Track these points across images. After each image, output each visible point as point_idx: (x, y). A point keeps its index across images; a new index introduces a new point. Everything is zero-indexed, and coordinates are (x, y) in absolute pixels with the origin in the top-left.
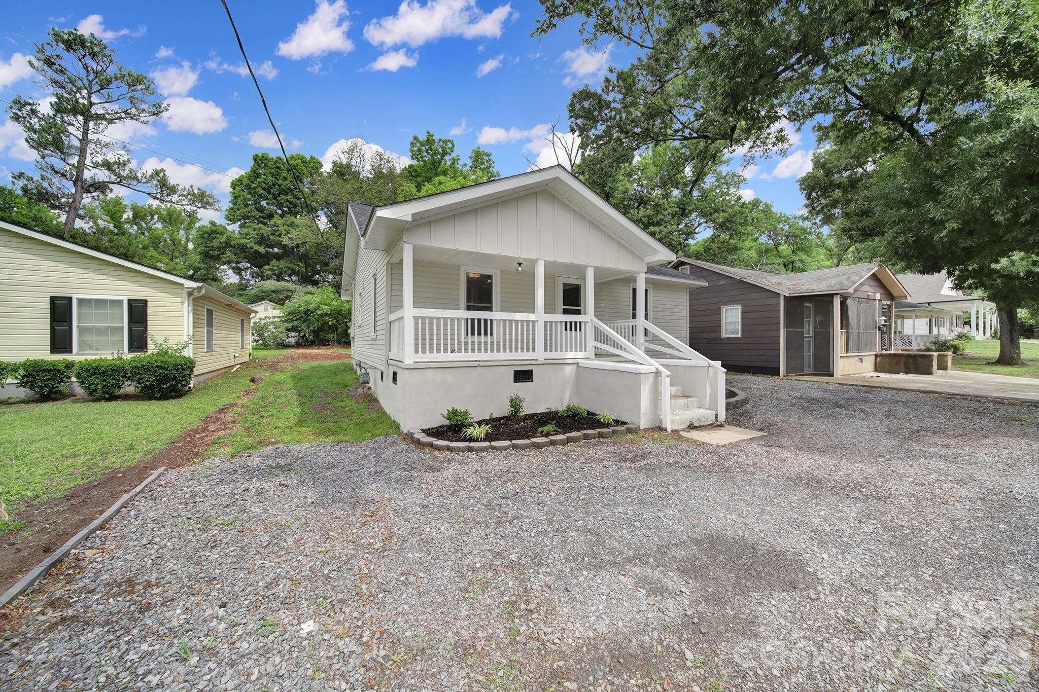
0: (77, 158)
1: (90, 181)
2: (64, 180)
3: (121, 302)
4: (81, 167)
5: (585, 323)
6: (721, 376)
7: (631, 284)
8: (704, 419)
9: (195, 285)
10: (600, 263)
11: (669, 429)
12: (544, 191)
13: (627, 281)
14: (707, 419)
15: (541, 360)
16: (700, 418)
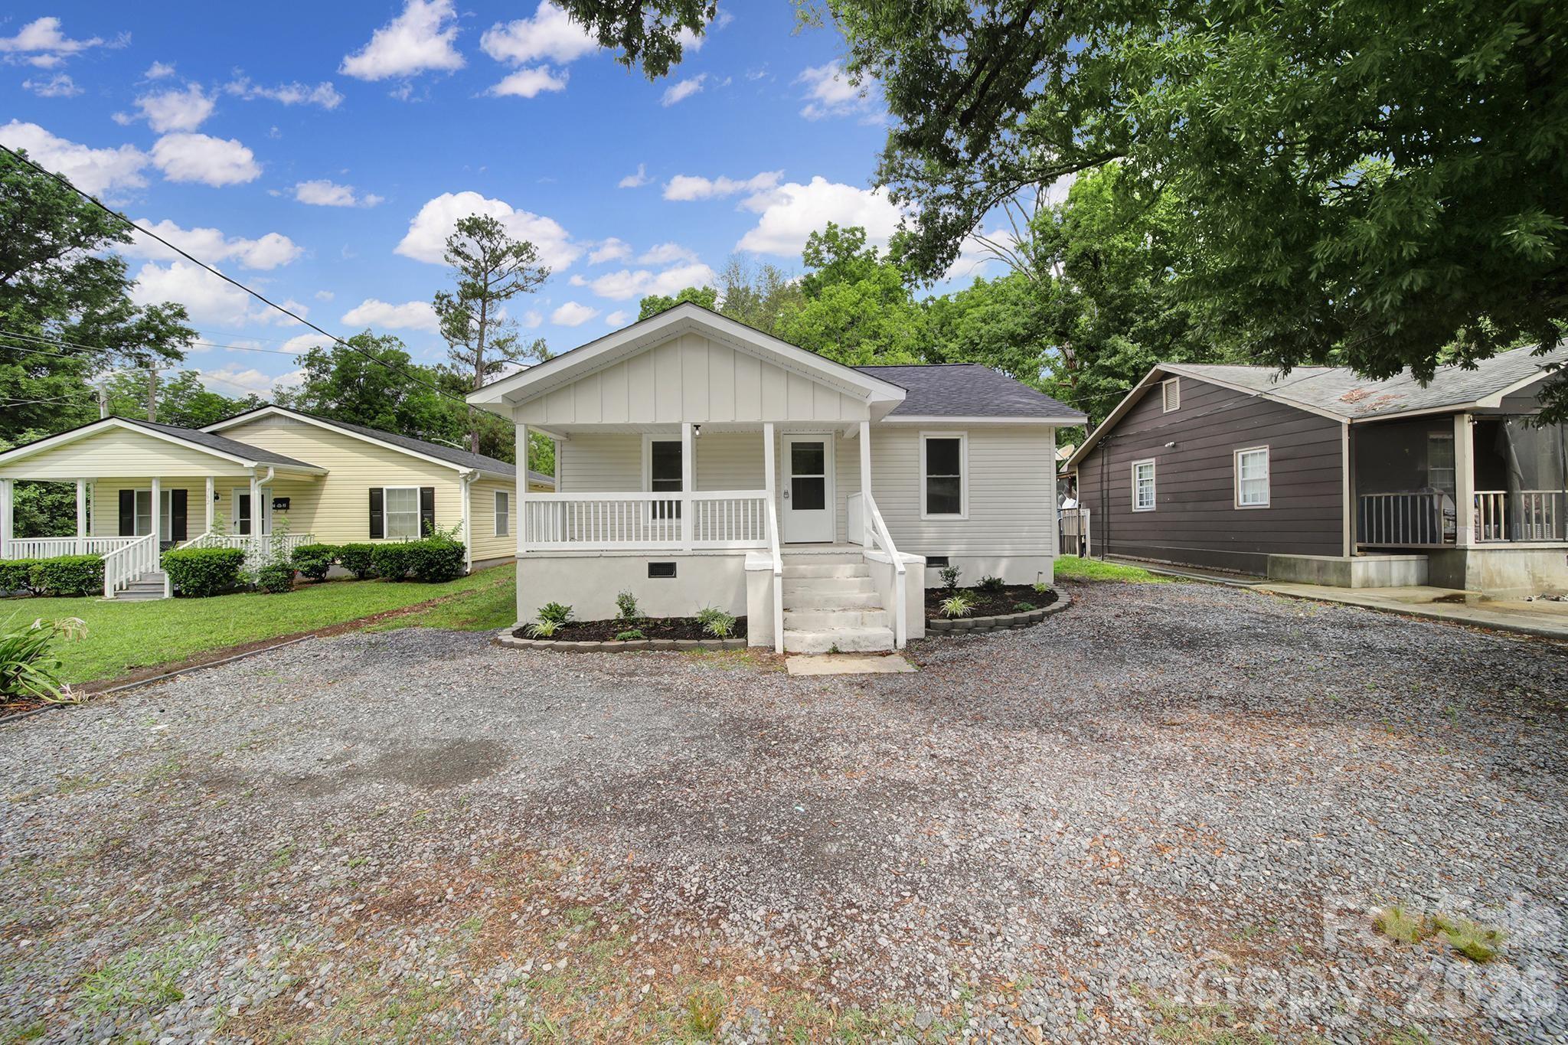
0: (477, 341)
1: (488, 363)
2: (468, 366)
3: (416, 490)
4: (480, 350)
5: (762, 501)
6: (898, 577)
7: (922, 433)
8: (866, 643)
9: (467, 470)
10: (781, 417)
11: (779, 650)
12: (690, 334)
13: (914, 429)
14: (874, 643)
15: (688, 550)
16: (857, 640)
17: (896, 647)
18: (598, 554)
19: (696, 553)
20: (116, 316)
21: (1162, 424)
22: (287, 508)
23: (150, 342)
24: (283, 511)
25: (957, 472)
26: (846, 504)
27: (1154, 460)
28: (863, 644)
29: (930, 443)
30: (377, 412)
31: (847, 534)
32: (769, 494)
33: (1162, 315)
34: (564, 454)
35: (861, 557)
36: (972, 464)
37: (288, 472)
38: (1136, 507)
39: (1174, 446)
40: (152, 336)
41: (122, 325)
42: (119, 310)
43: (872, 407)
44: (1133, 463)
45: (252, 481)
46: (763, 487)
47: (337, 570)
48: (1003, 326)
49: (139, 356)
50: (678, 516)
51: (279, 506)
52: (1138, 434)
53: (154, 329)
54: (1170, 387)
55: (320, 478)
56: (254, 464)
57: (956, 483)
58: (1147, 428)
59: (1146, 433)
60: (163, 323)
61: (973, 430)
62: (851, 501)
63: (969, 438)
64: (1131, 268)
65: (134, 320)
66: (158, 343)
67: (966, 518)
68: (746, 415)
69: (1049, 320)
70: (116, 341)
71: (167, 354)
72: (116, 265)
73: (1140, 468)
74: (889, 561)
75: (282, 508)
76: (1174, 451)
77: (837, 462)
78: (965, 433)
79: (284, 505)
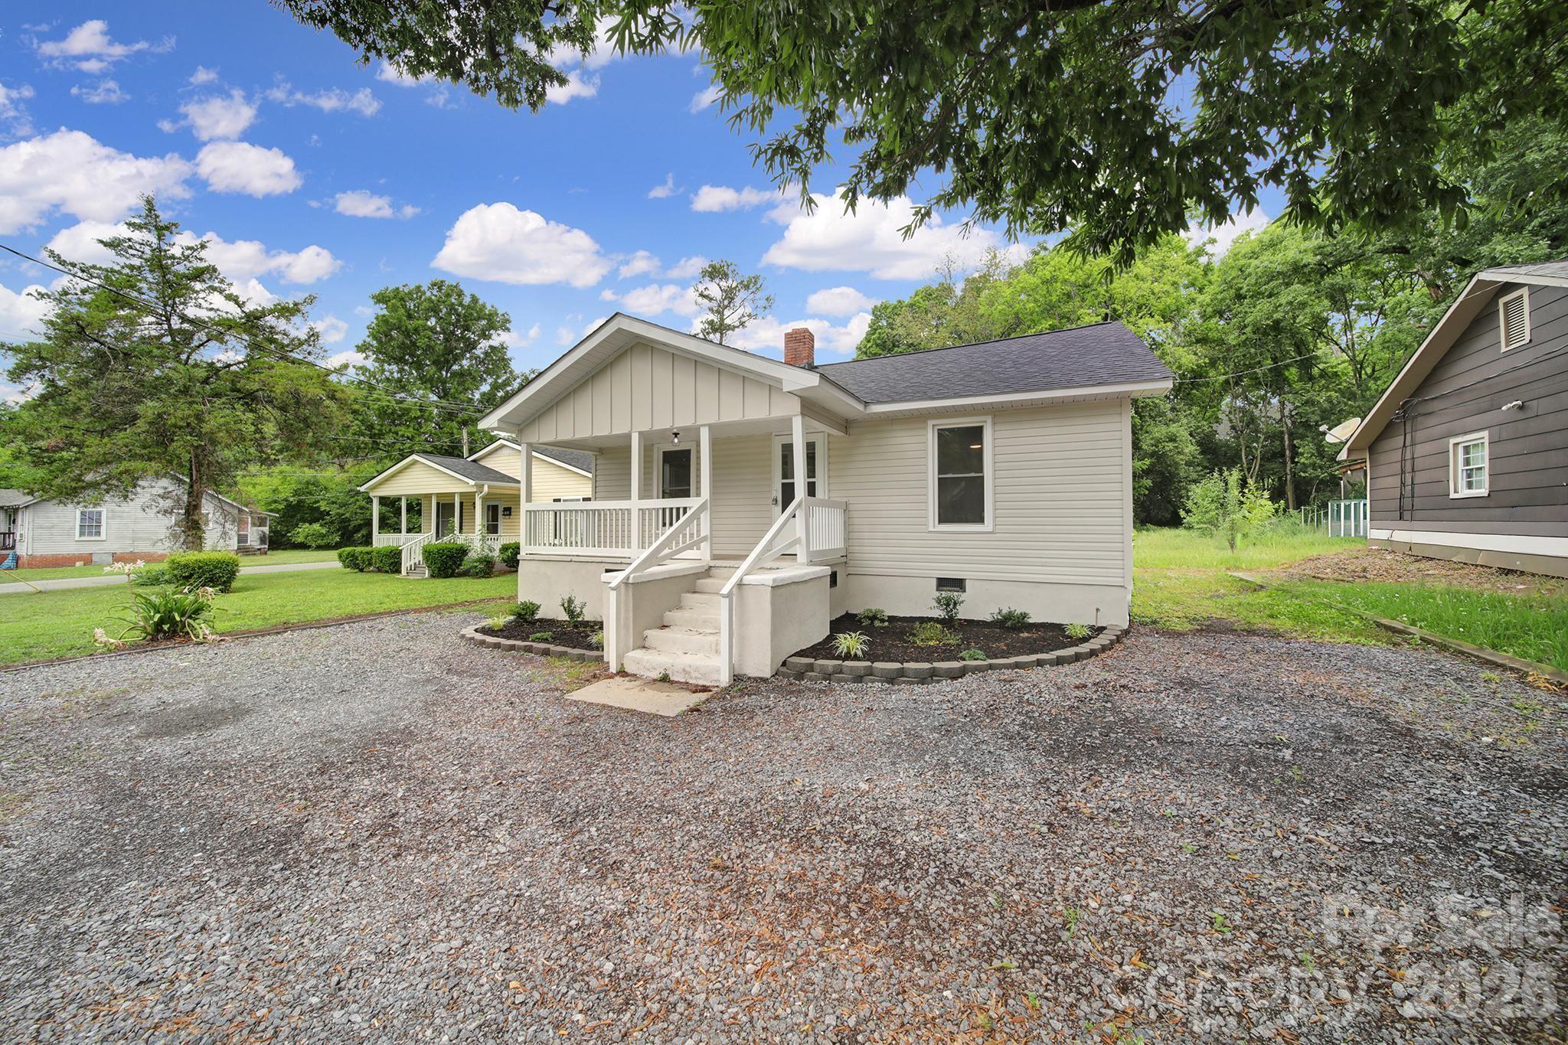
8: (697, 674)
11: (613, 669)
13: (919, 419)
14: (704, 675)
16: (688, 669)
22: (510, 514)
24: (508, 517)
25: (981, 469)
27: (1485, 434)
28: (693, 674)
36: (998, 458)
39: (1518, 409)
44: (1453, 441)
45: (476, 495)
51: (506, 513)
52: (1458, 392)
54: (1511, 308)
56: (473, 482)
57: (980, 484)
59: (1471, 389)
61: (1000, 413)
63: (995, 424)
67: (991, 528)
75: (507, 515)
76: (1519, 416)
77: (830, 464)
78: (988, 418)
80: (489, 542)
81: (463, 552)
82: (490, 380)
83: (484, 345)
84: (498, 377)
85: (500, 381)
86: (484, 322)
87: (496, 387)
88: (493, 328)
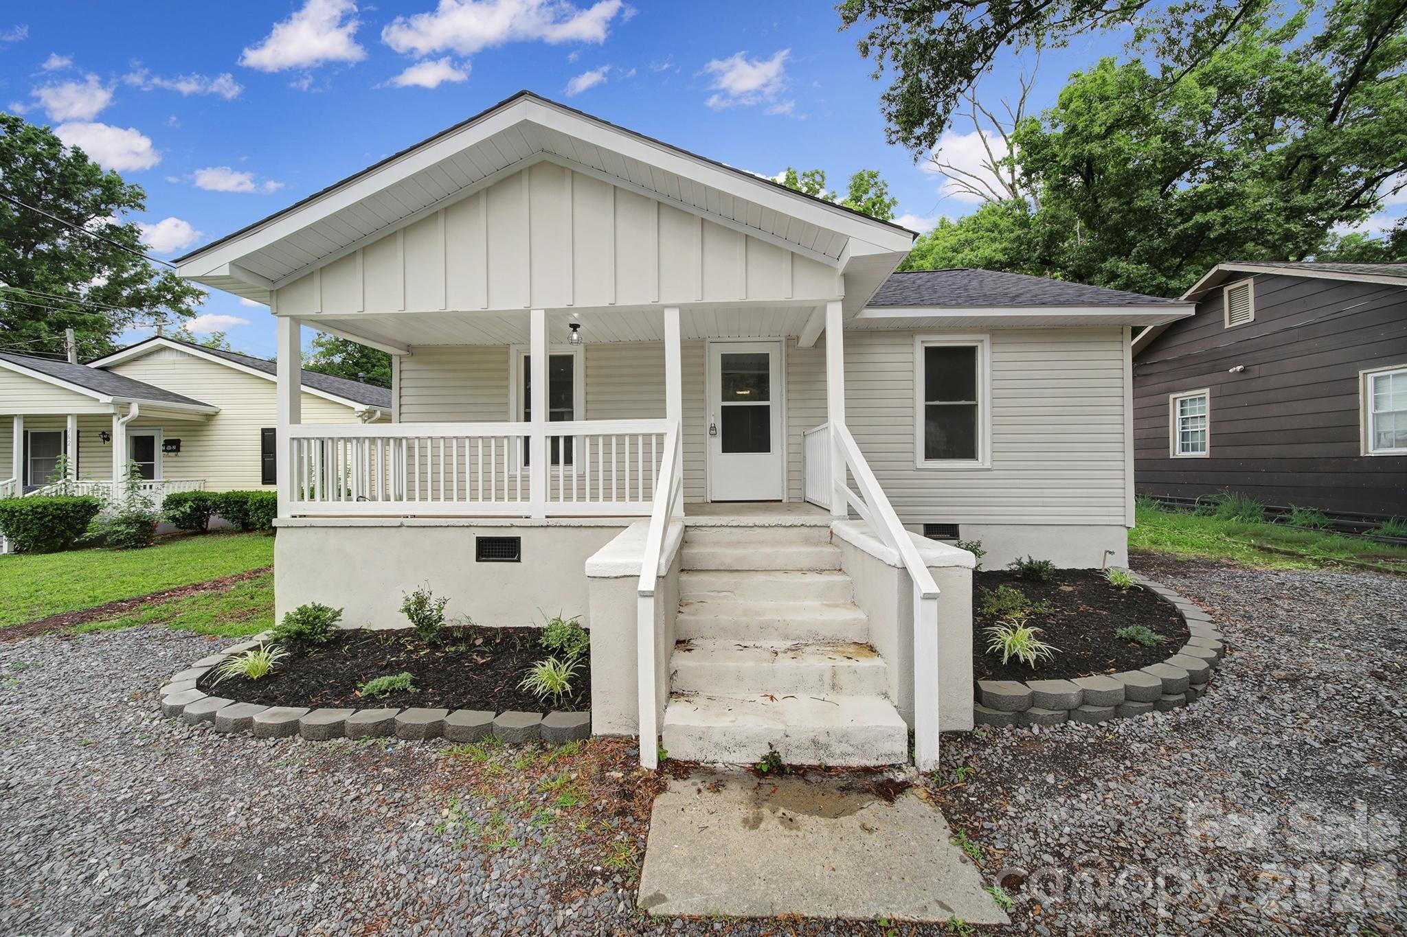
5: (661, 436)
6: (918, 604)
7: (918, 339)
8: (845, 747)
9: (363, 408)
10: (692, 297)
11: (649, 760)
12: (543, 164)
13: (905, 331)
14: (861, 748)
15: (538, 517)
16: (823, 739)
17: (912, 760)
18: (397, 522)
19: (552, 522)
20: (137, 279)
21: (1223, 343)
22: (178, 450)
23: (167, 302)
24: (173, 454)
25: (971, 394)
26: (802, 445)
27: (1207, 390)
28: (837, 749)
29: (932, 354)
30: (374, 366)
31: (803, 488)
32: (670, 425)
33: (1173, 232)
34: (404, 375)
35: (826, 532)
36: (998, 384)
37: (182, 411)
38: (1176, 451)
39: (1242, 371)
40: (169, 297)
41: (142, 287)
42: (141, 273)
43: (847, 278)
44: (1172, 396)
45: (115, 419)
46: (661, 413)
47: (215, 520)
48: (980, 253)
49: (157, 314)
50: (568, 460)
51: (169, 448)
52: (1180, 359)
53: (169, 290)
54: (1235, 295)
55: (210, 417)
56: (109, 399)
57: (970, 414)
58: (1197, 349)
59: (1196, 356)
60: (178, 284)
61: (1001, 332)
62: (809, 440)
63: (993, 344)
64: (1130, 182)
65: (153, 283)
66: (175, 302)
67: (988, 465)
68: (635, 296)
69: (1030, 245)
70: (137, 301)
71: (181, 312)
72: (132, 231)
73: (1182, 402)
74: (895, 560)
75: (172, 451)
76: (1243, 377)
77: (788, 383)
78: (986, 338)
79: (174, 447)
80: (142, 493)
81: (88, 509)
82: (107, 273)
83: (95, 224)
84: (124, 269)
85: (125, 275)
86: (97, 191)
87: (116, 283)
88: (113, 201)
